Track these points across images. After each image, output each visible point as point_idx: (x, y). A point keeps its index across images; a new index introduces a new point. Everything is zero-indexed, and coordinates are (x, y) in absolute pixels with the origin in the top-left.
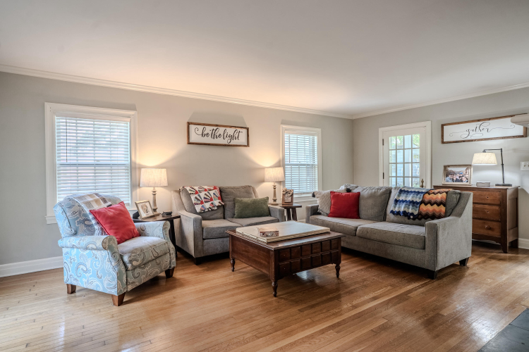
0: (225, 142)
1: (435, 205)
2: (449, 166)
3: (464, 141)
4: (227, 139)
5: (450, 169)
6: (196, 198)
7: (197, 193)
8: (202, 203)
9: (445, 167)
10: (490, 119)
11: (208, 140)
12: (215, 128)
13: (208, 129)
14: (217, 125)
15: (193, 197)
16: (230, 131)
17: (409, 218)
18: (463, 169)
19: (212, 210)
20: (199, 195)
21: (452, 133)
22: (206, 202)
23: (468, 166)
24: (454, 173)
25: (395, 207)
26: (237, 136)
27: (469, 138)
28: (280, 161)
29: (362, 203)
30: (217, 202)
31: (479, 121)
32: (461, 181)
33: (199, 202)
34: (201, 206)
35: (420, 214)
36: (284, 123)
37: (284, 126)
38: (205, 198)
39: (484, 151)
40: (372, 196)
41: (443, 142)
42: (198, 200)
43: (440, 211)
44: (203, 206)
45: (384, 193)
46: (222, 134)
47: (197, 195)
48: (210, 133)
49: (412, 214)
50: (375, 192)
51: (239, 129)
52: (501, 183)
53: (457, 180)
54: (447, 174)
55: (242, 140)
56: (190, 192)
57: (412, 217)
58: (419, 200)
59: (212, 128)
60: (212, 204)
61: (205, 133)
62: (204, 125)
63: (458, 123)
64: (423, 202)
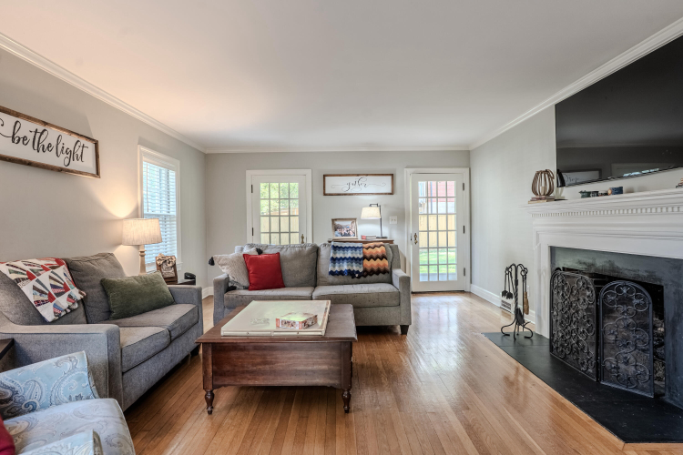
0: (59, 162)
1: (378, 260)
2: (336, 220)
3: (345, 194)
4: (63, 156)
5: (337, 223)
6: (35, 288)
7: (31, 277)
8: (51, 299)
9: (333, 220)
10: (367, 175)
11: (25, 152)
12: (41, 128)
13: (27, 128)
14: (45, 123)
15: (27, 288)
16: (69, 141)
17: (353, 277)
18: (349, 223)
19: (72, 310)
20: (38, 281)
21: (335, 184)
22: (59, 295)
23: (354, 220)
24: (341, 228)
25: (334, 267)
26: (79, 153)
27: (349, 192)
28: (137, 209)
29: (286, 266)
30: (76, 293)
31: (358, 175)
32: (349, 235)
33: (46, 298)
34: (50, 305)
35: (365, 270)
36: (142, 142)
37: (143, 149)
38: (53, 286)
39: (370, 205)
40: (298, 255)
41: (325, 194)
42: (42, 292)
43: (384, 265)
44: (55, 306)
45: (310, 252)
46: (54, 144)
47: (33, 282)
48: (30, 136)
49: (358, 272)
50: (300, 251)
51: (83, 141)
52: (380, 236)
53: (345, 235)
54: (336, 228)
55: (88, 163)
56: (13, 277)
57: (357, 275)
58: (361, 256)
59: (34, 126)
60: (70, 296)
61: (20, 134)
62: (17, 115)
63: (340, 175)
64: (365, 258)
